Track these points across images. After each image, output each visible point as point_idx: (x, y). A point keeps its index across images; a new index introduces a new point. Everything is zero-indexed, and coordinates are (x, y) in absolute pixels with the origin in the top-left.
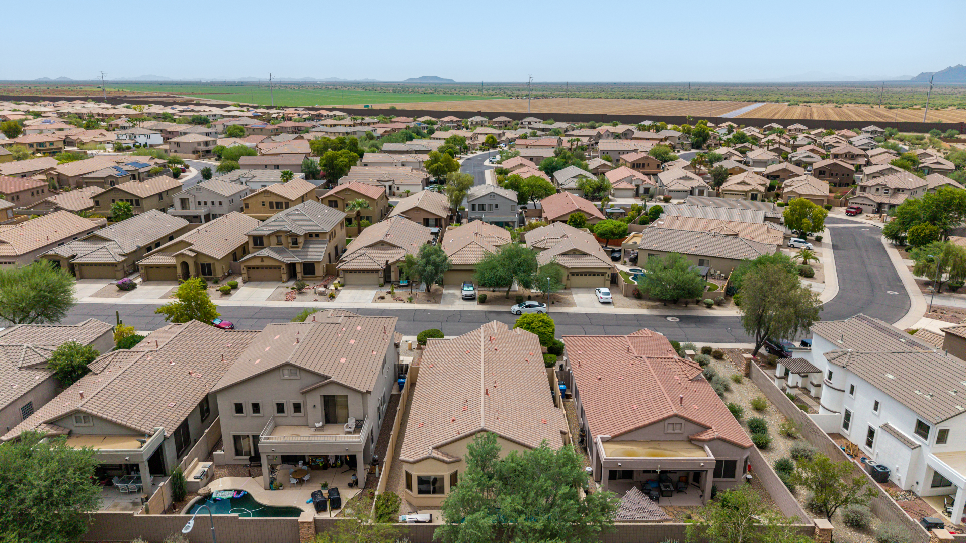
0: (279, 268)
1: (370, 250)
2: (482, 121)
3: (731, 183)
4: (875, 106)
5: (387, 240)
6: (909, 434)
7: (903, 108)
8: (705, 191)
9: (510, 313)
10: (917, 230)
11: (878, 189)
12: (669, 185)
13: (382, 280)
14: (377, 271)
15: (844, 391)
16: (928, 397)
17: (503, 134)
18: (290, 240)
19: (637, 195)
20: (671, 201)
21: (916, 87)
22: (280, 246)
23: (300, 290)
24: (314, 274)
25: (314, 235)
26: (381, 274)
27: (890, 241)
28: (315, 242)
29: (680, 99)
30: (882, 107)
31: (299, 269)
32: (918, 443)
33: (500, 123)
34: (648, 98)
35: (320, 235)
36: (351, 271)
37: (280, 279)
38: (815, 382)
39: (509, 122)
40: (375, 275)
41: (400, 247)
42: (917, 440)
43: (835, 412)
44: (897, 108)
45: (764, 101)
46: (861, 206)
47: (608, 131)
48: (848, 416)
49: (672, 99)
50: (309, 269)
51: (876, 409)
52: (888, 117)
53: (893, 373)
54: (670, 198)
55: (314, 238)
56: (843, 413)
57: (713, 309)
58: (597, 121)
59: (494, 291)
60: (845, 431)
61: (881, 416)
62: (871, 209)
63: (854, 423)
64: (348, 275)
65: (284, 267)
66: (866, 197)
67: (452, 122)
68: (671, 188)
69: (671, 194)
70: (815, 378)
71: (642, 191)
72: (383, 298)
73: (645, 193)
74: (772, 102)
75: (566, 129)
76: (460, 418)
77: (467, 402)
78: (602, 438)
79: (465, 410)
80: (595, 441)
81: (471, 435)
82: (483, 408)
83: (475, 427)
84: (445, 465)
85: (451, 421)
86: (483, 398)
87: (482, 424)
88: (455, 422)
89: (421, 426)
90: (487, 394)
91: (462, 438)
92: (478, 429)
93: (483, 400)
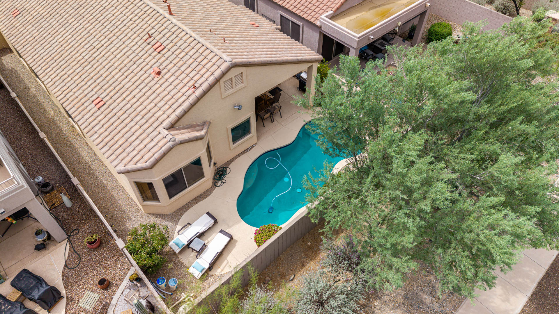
76: (165, 64)
77: (150, 36)
78: (326, 17)
79: (160, 49)
80: (318, 23)
81: (217, 81)
82: (193, 34)
83: (215, 67)
84: (200, 143)
85: (153, 75)
86: (174, 21)
87: (225, 57)
88: (163, 72)
89: (100, 103)
90: (171, 14)
91: (205, 93)
92: (223, 67)
93: (179, 24)
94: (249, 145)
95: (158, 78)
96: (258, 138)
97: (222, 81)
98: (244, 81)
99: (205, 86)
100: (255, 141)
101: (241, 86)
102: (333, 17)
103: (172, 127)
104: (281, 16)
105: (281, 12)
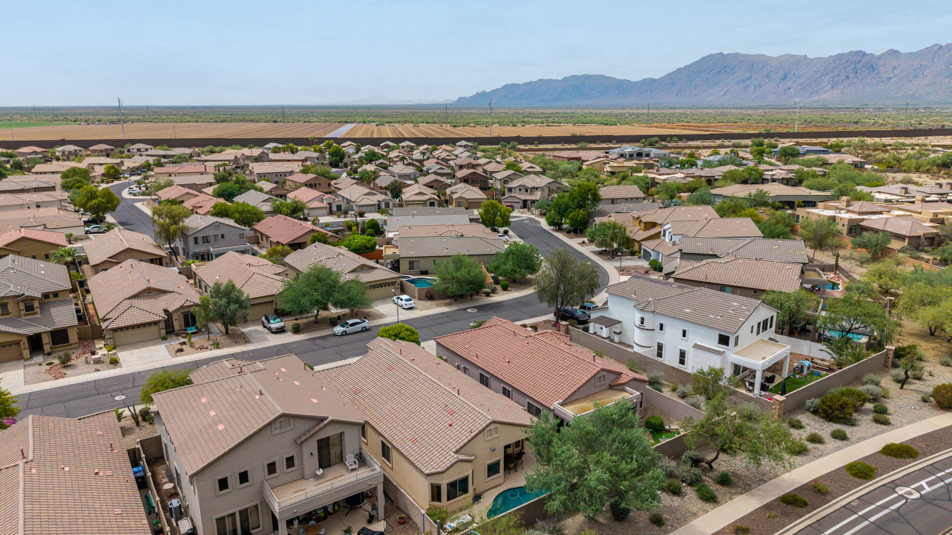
0: (17, 343)
1: (136, 302)
2: (76, 151)
3: (408, 194)
4: (443, 125)
5: (153, 285)
6: (715, 345)
7: (464, 126)
8: (391, 203)
9: (335, 335)
10: (574, 215)
11: (520, 190)
12: (358, 201)
13: (163, 332)
14: (156, 323)
15: (654, 330)
16: (719, 317)
17: (122, 163)
18: (22, 306)
19: (331, 213)
20: (365, 215)
21: (459, 109)
22: (7, 317)
23: (66, 363)
24: (68, 341)
25: (51, 296)
26: (162, 325)
27: (552, 227)
28: (55, 304)
29: (275, 122)
30: (449, 125)
31: (46, 340)
32: (722, 350)
33: (101, 151)
34: (241, 121)
35: (60, 294)
36: (121, 329)
37: (20, 357)
38: (618, 331)
39: (112, 150)
40: (154, 328)
41: (172, 292)
42: (721, 348)
43: (650, 347)
44: (459, 126)
45: (352, 122)
46: (513, 204)
47: (243, 154)
48: (660, 347)
49: (266, 122)
50: (60, 336)
51: (684, 335)
52: (460, 134)
53: (688, 308)
54: (364, 213)
55: (52, 299)
56: (656, 347)
57: (492, 297)
58: (216, 146)
59: (296, 319)
60: (660, 358)
61: (689, 340)
62: (519, 205)
63: (665, 352)
64: (119, 334)
65: (25, 340)
66: (515, 197)
67: (36, 153)
68: (361, 204)
69: (362, 209)
70: (617, 328)
71: (334, 209)
72: (181, 350)
73: (338, 210)
74: (360, 122)
75: (191, 154)
76: (454, 421)
77: (446, 406)
78: (558, 403)
79: (452, 413)
80: (552, 408)
81: (484, 429)
82: (472, 405)
83: (483, 422)
84: (469, 464)
85: (447, 426)
86: (461, 398)
87: (489, 417)
88: (453, 425)
89: (414, 441)
90: (459, 394)
91: (477, 435)
92: (488, 422)
93: (464, 400)
94: (498, 484)
95: (450, 428)
96: (505, 481)
97: (486, 430)
98: (498, 433)
99: (477, 431)
100: (503, 482)
101: (496, 436)
102: (562, 404)
103: (457, 452)
104: (529, 403)
105: (528, 400)
